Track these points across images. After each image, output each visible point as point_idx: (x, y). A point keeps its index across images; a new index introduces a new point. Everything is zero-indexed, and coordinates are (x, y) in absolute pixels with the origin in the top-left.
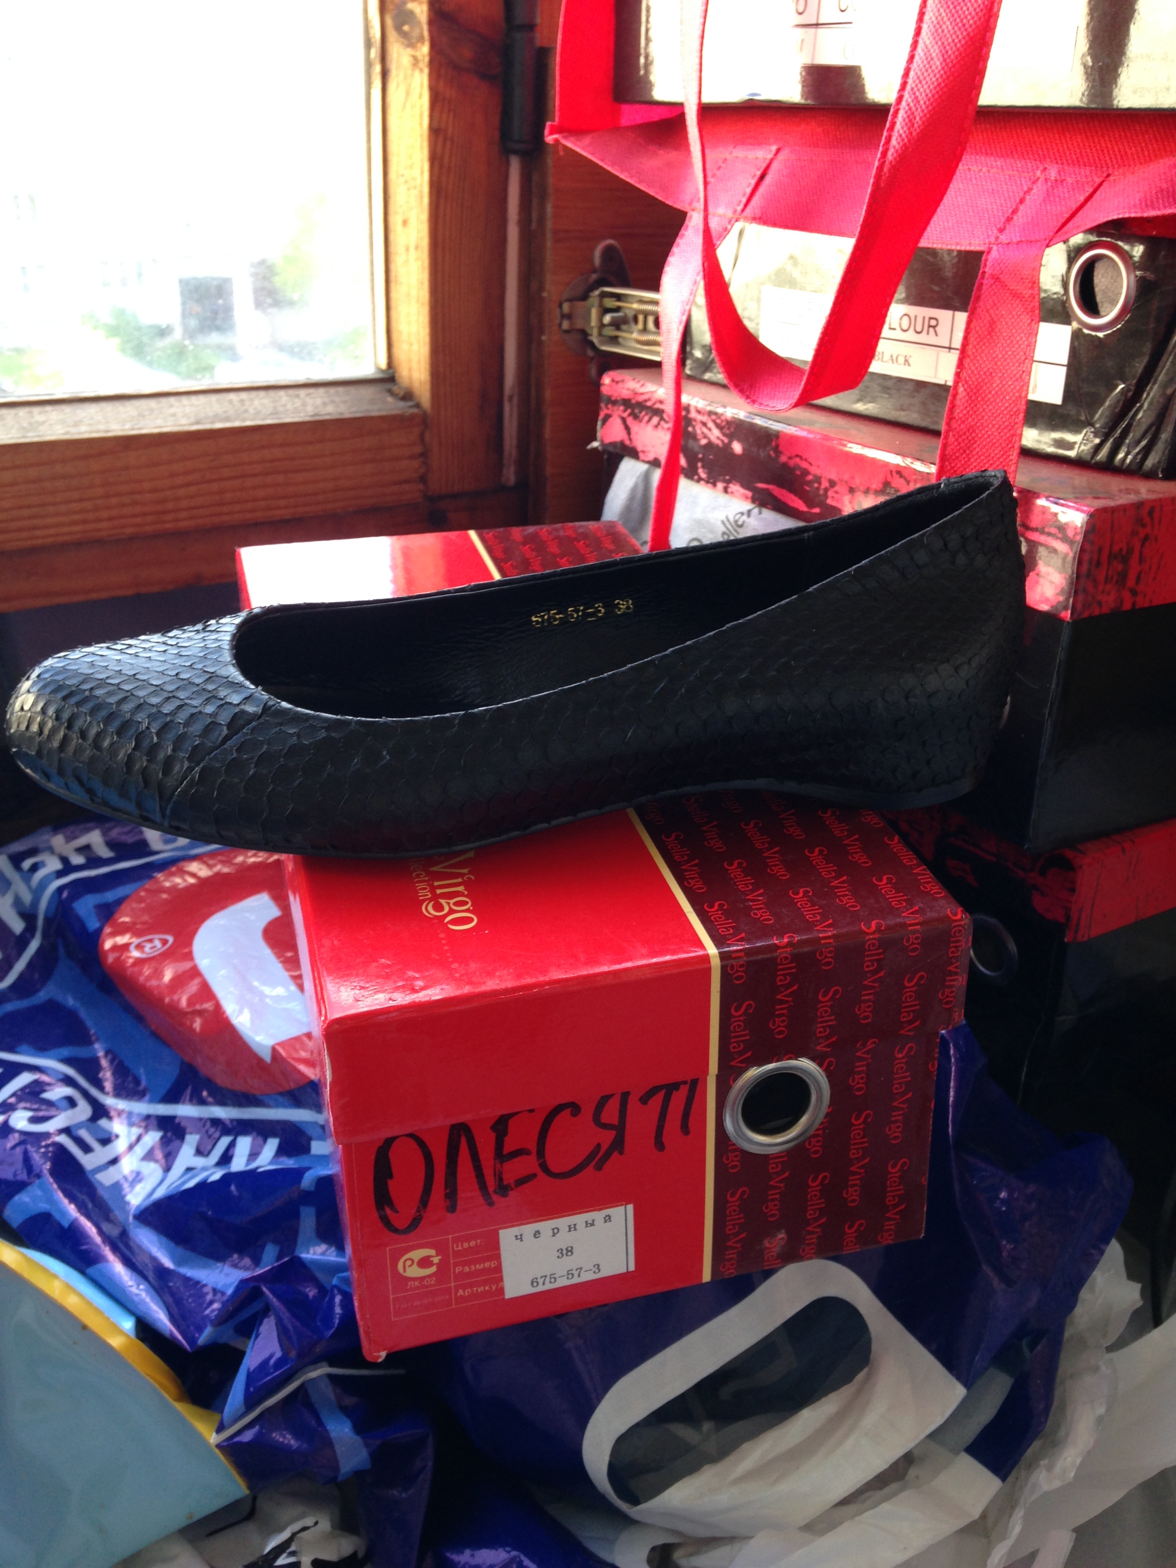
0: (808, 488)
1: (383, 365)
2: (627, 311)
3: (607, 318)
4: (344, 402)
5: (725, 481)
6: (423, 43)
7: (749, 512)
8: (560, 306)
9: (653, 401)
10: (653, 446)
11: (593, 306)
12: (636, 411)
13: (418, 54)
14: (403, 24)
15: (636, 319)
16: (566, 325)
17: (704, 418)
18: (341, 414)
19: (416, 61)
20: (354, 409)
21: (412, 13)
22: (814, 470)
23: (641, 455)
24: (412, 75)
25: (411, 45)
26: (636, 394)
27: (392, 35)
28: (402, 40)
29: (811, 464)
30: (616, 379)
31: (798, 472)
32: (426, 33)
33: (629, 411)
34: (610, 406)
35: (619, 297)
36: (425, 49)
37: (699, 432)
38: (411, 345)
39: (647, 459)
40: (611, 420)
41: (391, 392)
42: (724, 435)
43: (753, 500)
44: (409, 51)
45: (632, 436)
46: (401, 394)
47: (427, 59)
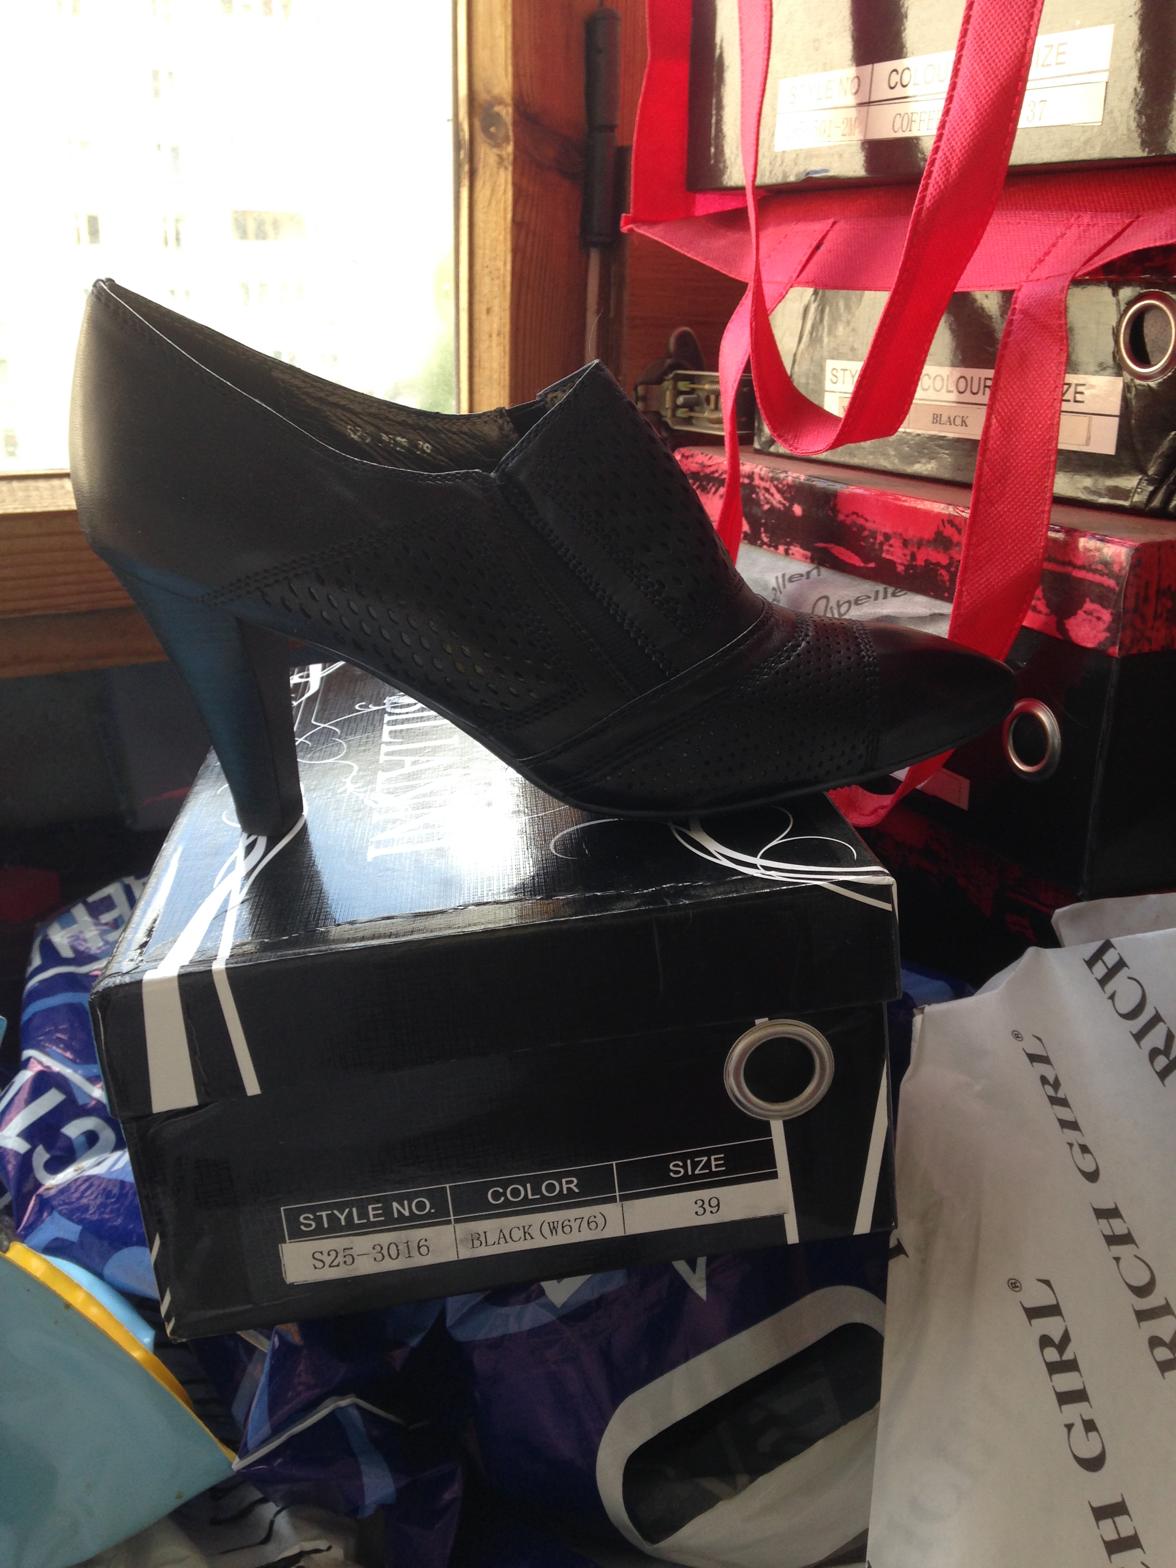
0: (862, 543)
2: (701, 392)
3: (681, 400)
5: (784, 544)
6: (508, 143)
7: (808, 573)
8: (636, 389)
9: (720, 472)
11: (667, 388)
12: (705, 483)
13: (504, 153)
14: (491, 127)
15: (708, 400)
17: (767, 485)
19: (501, 158)
21: (498, 115)
22: (868, 525)
24: (498, 173)
25: (498, 145)
26: (704, 466)
27: (480, 137)
28: (489, 141)
29: (867, 520)
30: (686, 454)
31: (855, 529)
32: (511, 134)
33: (698, 483)
35: (692, 379)
36: (510, 148)
37: (762, 498)
42: (785, 499)
43: (812, 560)
44: (495, 151)
47: (511, 158)
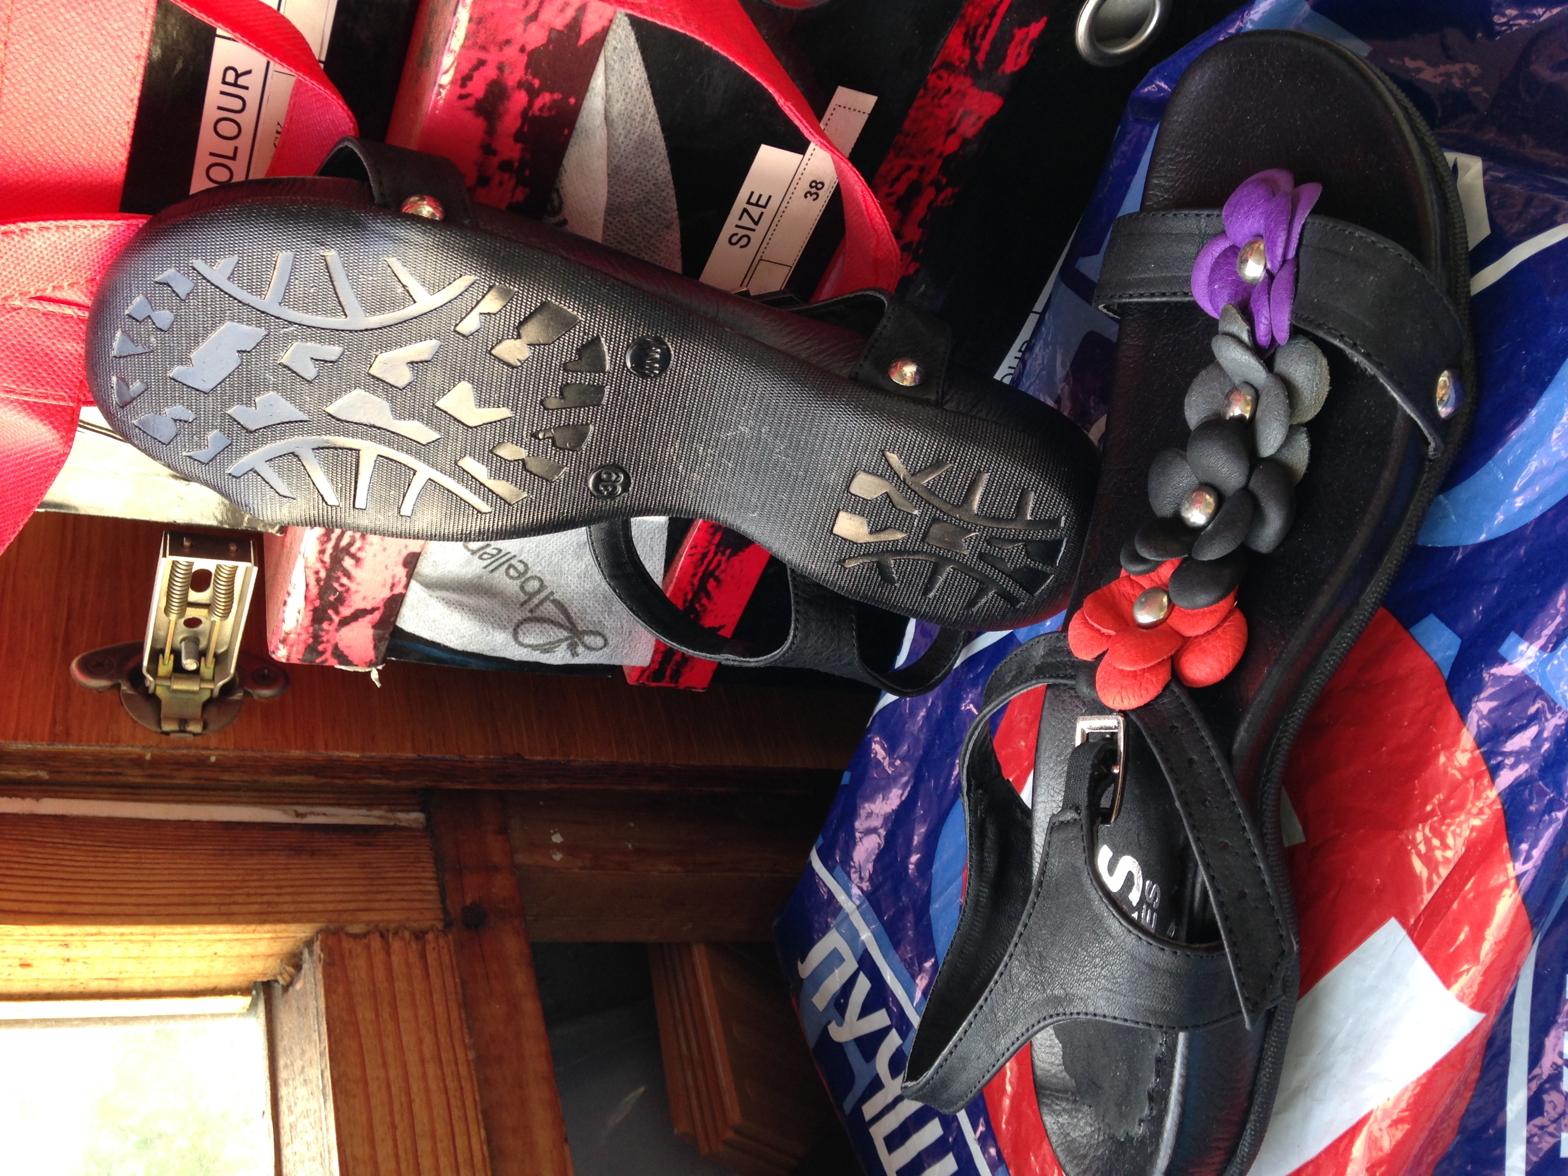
1: (247, 1000)
2: (181, 637)
3: (190, 664)
4: (303, 1052)
8: (167, 733)
9: (319, 566)
10: (386, 567)
11: (169, 687)
15: (193, 623)
16: (196, 728)
18: (322, 1054)
20: (315, 1036)
23: (398, 590)
33: (330, 612)
34: (321, 648)
35: (156, 653)
38: (216, 953)
39: (404, 580)
40: (340, 646)
41: (286, 989)
45: (369, 607)
46: (291, 970)
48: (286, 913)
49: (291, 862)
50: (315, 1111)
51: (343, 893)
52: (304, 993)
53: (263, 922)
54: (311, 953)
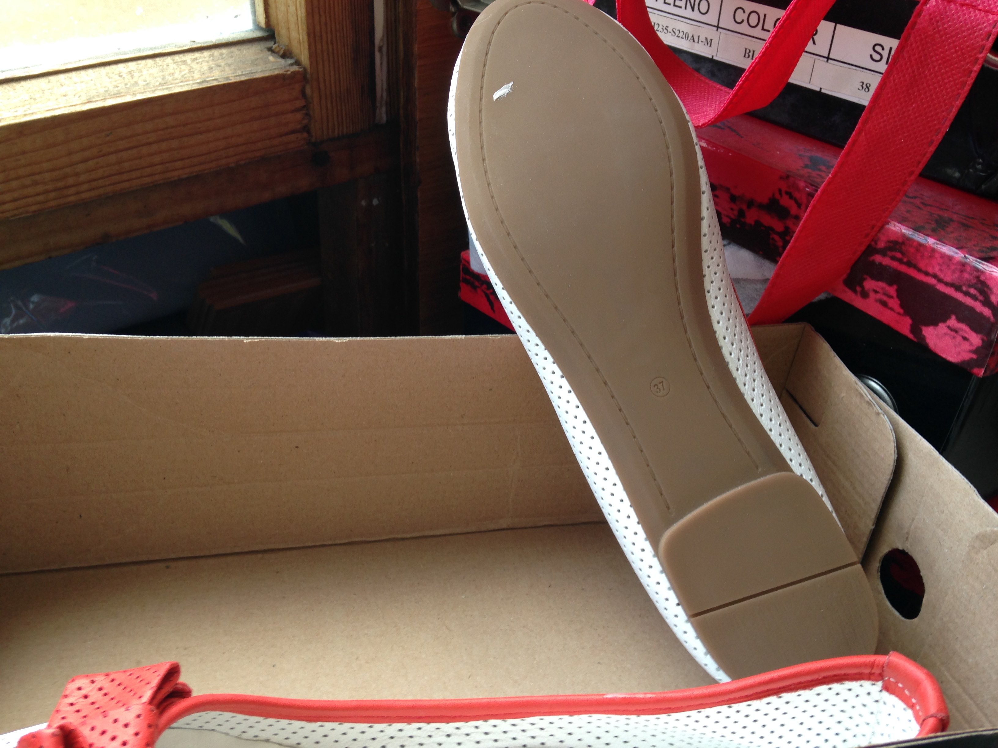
4: (229, 65)
18: (228, 78)
20: (238, 72)
38: (289, 6)
41: (270, 49)
46: (281, 52)
48: (316, 49)
49: (349, 47)
50: (192, 77)
51: (330, 81)
52: (266, 62)
53: (309, 35)
54: (292, 65)
